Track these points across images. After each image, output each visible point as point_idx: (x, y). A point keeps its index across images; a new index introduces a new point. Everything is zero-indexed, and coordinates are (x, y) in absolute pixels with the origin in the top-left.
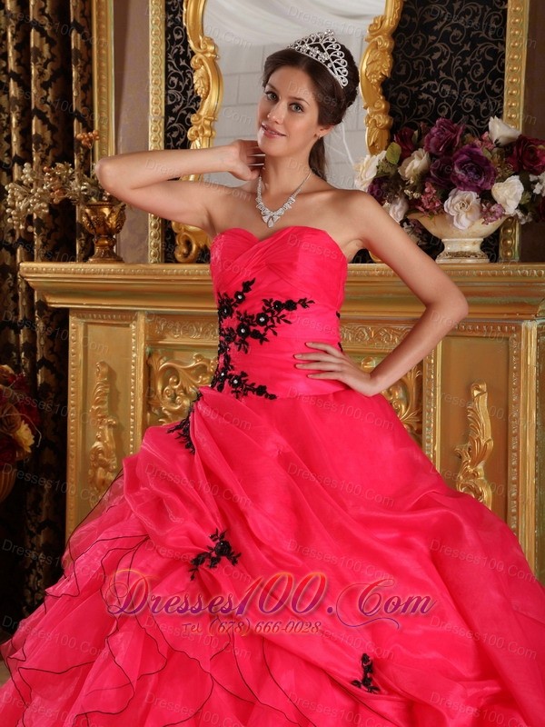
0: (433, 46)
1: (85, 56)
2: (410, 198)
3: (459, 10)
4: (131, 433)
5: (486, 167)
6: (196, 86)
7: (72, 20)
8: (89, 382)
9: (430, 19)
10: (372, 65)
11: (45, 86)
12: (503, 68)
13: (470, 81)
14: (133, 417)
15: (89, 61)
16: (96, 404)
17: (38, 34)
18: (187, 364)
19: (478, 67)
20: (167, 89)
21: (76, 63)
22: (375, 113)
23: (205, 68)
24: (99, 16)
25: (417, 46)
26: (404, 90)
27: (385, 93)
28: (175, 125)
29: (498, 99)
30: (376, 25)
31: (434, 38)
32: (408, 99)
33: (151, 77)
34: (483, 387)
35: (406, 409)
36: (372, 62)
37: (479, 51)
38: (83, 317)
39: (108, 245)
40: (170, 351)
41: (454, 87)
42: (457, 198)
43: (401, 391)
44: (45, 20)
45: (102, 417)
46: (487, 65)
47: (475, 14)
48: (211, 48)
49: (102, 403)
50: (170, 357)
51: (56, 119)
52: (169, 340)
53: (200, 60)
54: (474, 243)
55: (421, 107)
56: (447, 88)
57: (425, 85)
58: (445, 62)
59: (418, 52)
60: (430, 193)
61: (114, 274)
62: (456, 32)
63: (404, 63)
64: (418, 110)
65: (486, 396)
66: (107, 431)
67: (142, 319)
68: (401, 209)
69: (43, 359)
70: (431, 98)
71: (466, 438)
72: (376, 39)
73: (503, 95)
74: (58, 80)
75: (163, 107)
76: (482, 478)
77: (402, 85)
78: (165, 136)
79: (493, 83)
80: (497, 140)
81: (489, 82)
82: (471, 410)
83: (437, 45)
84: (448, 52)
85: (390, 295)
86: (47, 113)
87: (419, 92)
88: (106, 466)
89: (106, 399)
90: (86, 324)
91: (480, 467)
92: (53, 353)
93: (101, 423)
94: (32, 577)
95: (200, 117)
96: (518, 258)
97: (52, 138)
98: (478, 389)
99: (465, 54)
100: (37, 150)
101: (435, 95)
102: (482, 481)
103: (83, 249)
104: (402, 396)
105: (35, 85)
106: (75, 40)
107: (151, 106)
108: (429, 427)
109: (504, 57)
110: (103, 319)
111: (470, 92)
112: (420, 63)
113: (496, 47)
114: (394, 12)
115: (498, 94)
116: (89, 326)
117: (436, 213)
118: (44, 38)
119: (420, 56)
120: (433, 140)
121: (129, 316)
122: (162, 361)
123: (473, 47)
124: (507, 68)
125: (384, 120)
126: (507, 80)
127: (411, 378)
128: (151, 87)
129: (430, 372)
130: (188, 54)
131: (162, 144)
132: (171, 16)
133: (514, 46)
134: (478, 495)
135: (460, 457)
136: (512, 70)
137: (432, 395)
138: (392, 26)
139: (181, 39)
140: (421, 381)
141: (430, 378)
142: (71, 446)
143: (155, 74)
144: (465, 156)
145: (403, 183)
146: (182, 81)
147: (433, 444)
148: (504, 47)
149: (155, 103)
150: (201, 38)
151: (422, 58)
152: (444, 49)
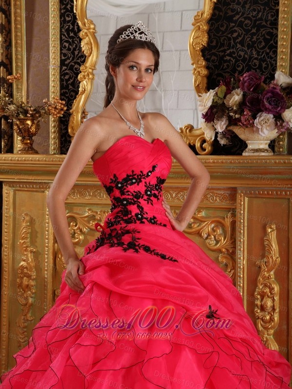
0: (233, 29)
1: (7, 29)
2: (234, 118)
3: (249, 9)
4: (46, 256)
5: (282, 100)
6: (83, 49)
8: (17, 226)
9: (230, 13)
10: (196, 40)
12: (276, 43)
13: (256, 50)
14: (47, 247)
15: (9, 32)
16: (23, 239)
18: (83, 215)
19: (261, 42)
20: (61, 50)
21: (2, 33)
22: (199, 68)
23: (89, 38)
24: (15, 4)
25: (223, 29)
26: (214, 54)
27: (203, 56)
28: (67, 71)
29: (273, 61)
30: (199, 16)
31: (234, 25)
32: (217, 59)
33: (51, 43)
34: (274, 226)
35: (224, 240)
36: (197, 37)
37: (262, 33)
38: (13, 186)
39: (30, 143)
40: (71, 206)
41: (246, 53)
42: (262, 118)
43: (221, 229)
45: (27, 247)
46: (267, 41)
47: (259, 12)
48: (92, 26)
49: (26, 238)
50: (71, 210)
53: (86, 33)
54: (266, 144)
55: (225, 64)
56: (242, 54)
57: (228, 52)
59: (224, 32)
60: (246, 115)
62: (247, 21)
63: (215, 38)
64: (224, 66)
65: (275, 232)
66: (29, 255)
68: (225, 124)
70: (232, 59)
71: (263, 256)
72: (199, 24)
73: (277, 58)
75: (59, 60)
76: (273, 279)
78: (61, 78)
79: (270, 51)
80: (281, 85)
81: (268, 51)
82: (268, 240)
83: (235, 28)
84: (242, 33)
85: (219, 174)
87: (225, 56)
88: (29, 277)
89: (29, 235)
90: (15, 191)
91: (272, 273)
93: (26, 250)
95: (86, 67)
96: (286, 152)
98: (271, 228)
99: (253, 34)
101: (234, 58)
102: (273, 281)
103: (6, 145)
104: (221, 232)
106: (2, 18)
107: (51, 60)
108: (240, 250)
109: (277, 36)
110: (27, 187)
112: (225, 39)
113: (272, 31)
114: (210, 9)
115: (273, 58)
116: (17, 192)
117: (249, 126)
119: (225, 35)
120: (246, 84)
121: (45, 186)
123: (258, 30)
124: (279, 43)
125: (204, 72)
126: (279, 50)
127: (228, 222)
128: (51, 48)
129: (241, 218)
130: (76, 29)
131: (58, 83)
132: (64, 6)
133: (283, 31)
134: (271, 289)
135: (260, 267)
136: (283, 45)
137: (242, 231)
138: (208, 17)
139: (70, 20)
140: (233, 224)
141: (240, 222)
142: (5, 265)
143: (54, 41)
144: (270, 94)
145: (228, 109)
146: (71, 45)
147: (243, 260)
148: (278, 30)
149: (54, 58)
150: (86, 20)
151: (225, 36)
152: (240, 31)
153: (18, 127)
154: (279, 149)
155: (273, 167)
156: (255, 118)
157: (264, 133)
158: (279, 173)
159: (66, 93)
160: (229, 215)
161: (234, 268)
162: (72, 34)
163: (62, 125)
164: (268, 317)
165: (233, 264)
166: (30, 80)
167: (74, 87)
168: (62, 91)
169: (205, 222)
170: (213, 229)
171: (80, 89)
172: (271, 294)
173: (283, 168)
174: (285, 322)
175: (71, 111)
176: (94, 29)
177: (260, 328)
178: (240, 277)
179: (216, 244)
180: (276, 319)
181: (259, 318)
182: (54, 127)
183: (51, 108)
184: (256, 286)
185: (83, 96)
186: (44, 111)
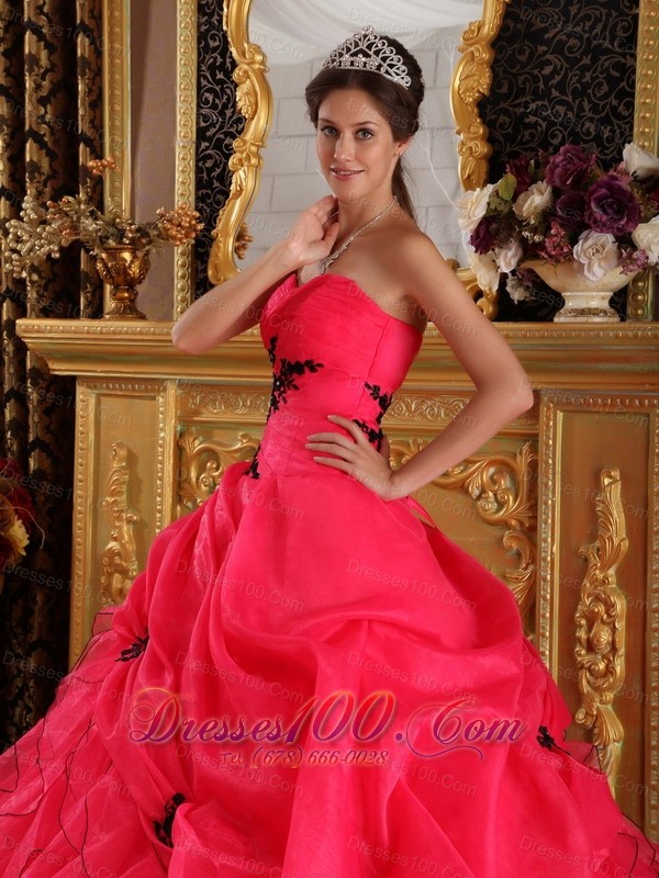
0: (544, 58)
1: (94, 67)
2: (530, 242)
3: (576, 14)
5: (630, 204)
6: (240, 104)
7: (78, 22)
8: (102, 467)
9: (539, 25)
10: (467, 81)
11: (43, 101)
12: (633, 86)
13: (590, 102)
14: (160, 512)
15: (99, 73)
16: (112, 495)
17: (34, 37)
18: (231, 446)
19: (601, 84)
20: (199, 107)
21: (83, 75)
22: (472, 139)
23: (252, 82)
24: (111, 17)
25: (522, 58)
26: (506, 112)
27: (482, 115)
28: (209, 152)
29: (626, 123)
30: (473, 31)
31: (545, 48)
32: (511, 123)
33: (178, 93)
34: (616, 474)
35: (515, 502)
36: (467, 77)
37: (602, 65)
38: (95, 387)
39: (129, 298)
40: (208, 429)
41: (570, 108)
42: (590, 242)
43: (508, 478)
44: (43, 20)
45: (120, 511)
46: (613, 82)
47: (597, 20)
48: (259, 58)
49: (119, 493)
50: (208, 437)
51: (56, 142)
52: (206, 416)
53: (246, 72)
54: (603, 298)
55: (527, 133)
56: (561, 109)
57: (533, 106)
58: (558, 78)
59: (524, 66)
60: (556, 235)
61: (141, 333)
62: (572, 42)
63: (506, 78)
64: (523, 136)
65: (619, 484)
66: (125, 528)
67: (172, 391)
68: (514, 256)
69: (37, 440)
70: (541, 121)
71: (593, 537)
72: (472, 49)
73: (633, 118)
74: (59, 95)
75: (194, 129)
76: (614, 586)
77: (503, 105)
78: (197, 166)
79: (619, 104)
80: (635, 172)
81: (615, 103)
82: (603, 503)
83: (548, 56)
84: (562, 66)
86: (45, 135)
87: (526, 115)
88: (124, 572)
89: (124, 488)
90: (99, 397)
91: (612, 571)
92: (49, 432)
93: (119, 518)
94: (18, 710)
95: (245, 142)
96: (650, 317)
97: (50, 166)
98: (610, 477)
99: (585, 68)
100: (31, 180)
101: (544, 119)
102: (614, 589)
103: (89, 304)
104: (508, 484)
105: (30, 100)
106: (82, 45)
107: (178, 128)
108: (546, 523)
109: (634, 72)
110: (121, 389)
111: (591, 115)
112: (526, 79)
113: (623, 60)
114: (496, 17)
115: (625, 118)
116: (102, 398)
117: (563, 260)
118: (42, 43)
119: (526, 70)
120: (558, 171)
121: (156, 386)
122: (197, 442)
123: (595, 60)
124: (638, 86)
125: (482, 148)
126: (638, 101)
127: (522, 464)
128: (178, 105)
129: (547, 455)
130: (228, 65)
131: (192, 175)
132: (206, 18)
133: (647, 60)
134: (610, 606)
135: (586, 560)
136: (645, 89)
137: (550, 483)
138: (492, 33)
139: (218, 47)
140: (533, 466)
141: (547, 463)
142: (78, 547)
143: (184, 89)
144: (604, 190)
145: (520, 223)
146: (218, 98)
147: (551, 545)
148: (635, 60)
149: (184, 125)
150: (246, 45)
151: (529, 73)
152: (557, 62)
153: (105, 265)
154: (636, 310)
155: (612, 347)
156: (574, 242)
157: (594, 275)
158: (626, 360)
159: (208, 196)
160: (525, 448)
161: (533, 560)
162: (220, 76)
163: (199, 263)
164: (602, 666)
165: (531, 551)
166: (138, 170)
167: (223, 183)
168: (200, 193)
169: (476, 462)
170: (492, 478)
171: (233, 188)
172: (609, 616)
173: (632, 347)
174: (638, 678)
175: (213, 232)
176: (263, 63)
177: (586, 688)
178: (545, 579)
179: (498, 510)
180: (618, 669)
181: (582, 667)
182: (183, 266)
183: (169, 226)
184: (578, 599)
185: (238, 201)
186: (156, 232)
